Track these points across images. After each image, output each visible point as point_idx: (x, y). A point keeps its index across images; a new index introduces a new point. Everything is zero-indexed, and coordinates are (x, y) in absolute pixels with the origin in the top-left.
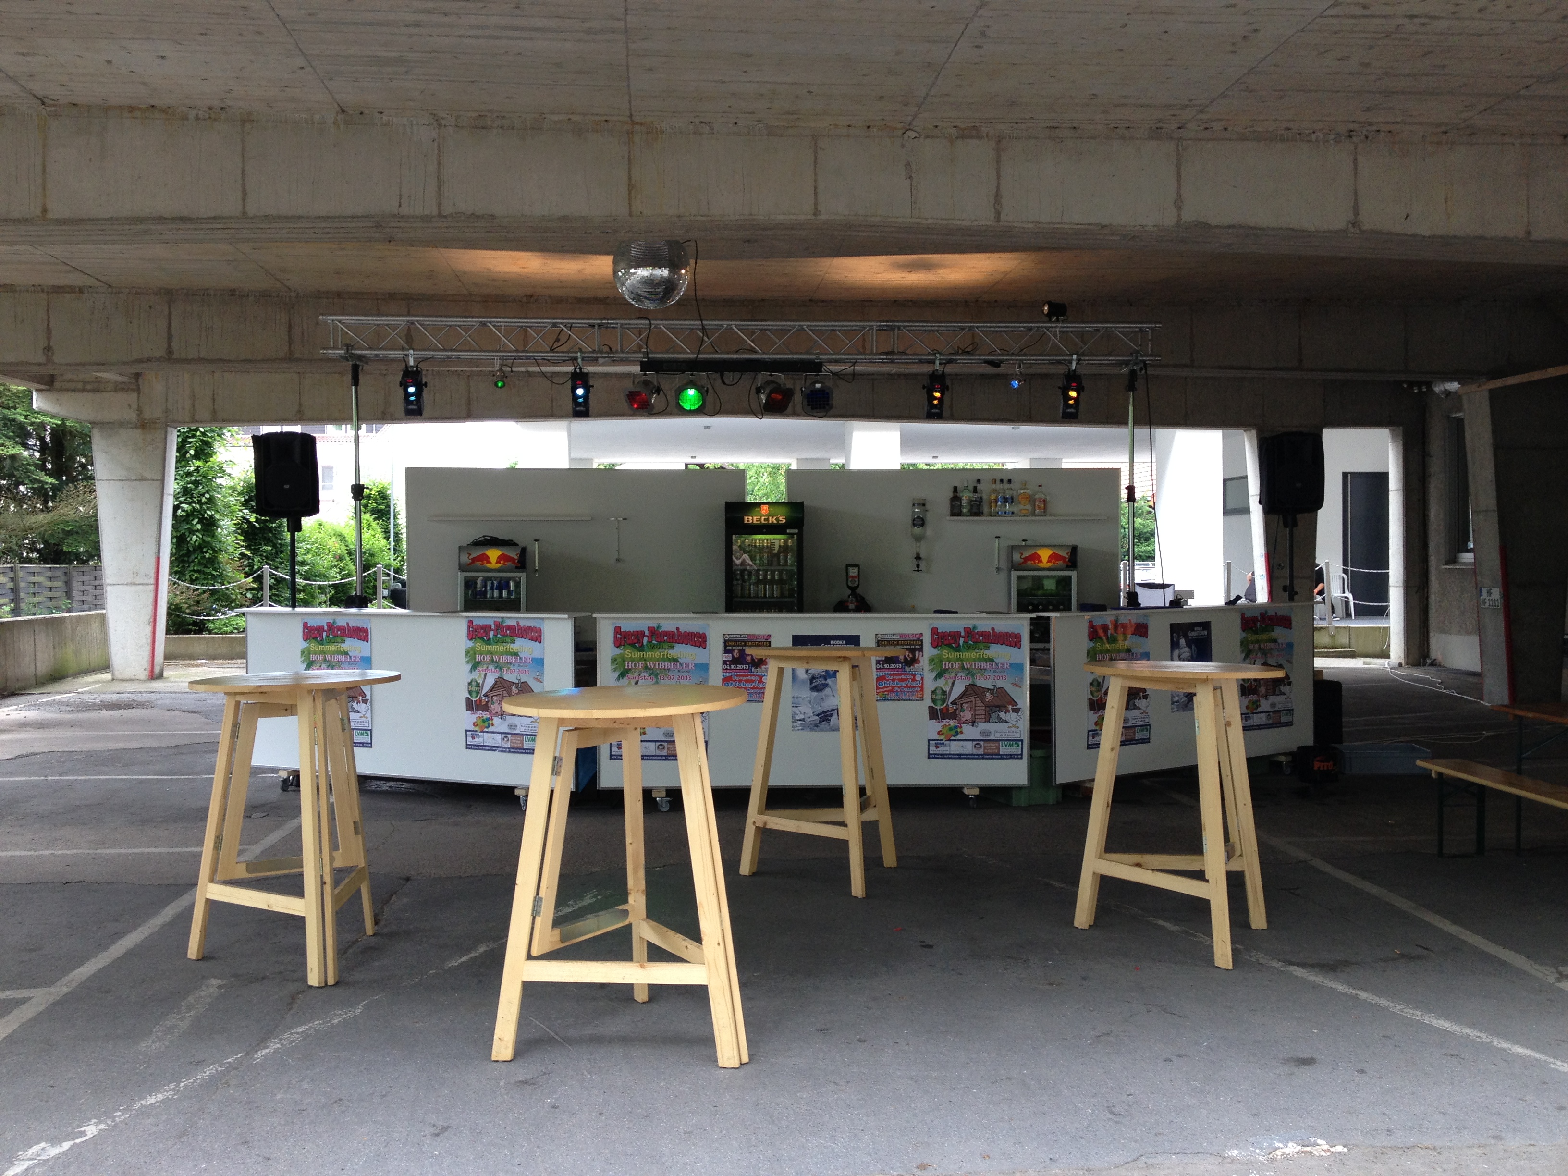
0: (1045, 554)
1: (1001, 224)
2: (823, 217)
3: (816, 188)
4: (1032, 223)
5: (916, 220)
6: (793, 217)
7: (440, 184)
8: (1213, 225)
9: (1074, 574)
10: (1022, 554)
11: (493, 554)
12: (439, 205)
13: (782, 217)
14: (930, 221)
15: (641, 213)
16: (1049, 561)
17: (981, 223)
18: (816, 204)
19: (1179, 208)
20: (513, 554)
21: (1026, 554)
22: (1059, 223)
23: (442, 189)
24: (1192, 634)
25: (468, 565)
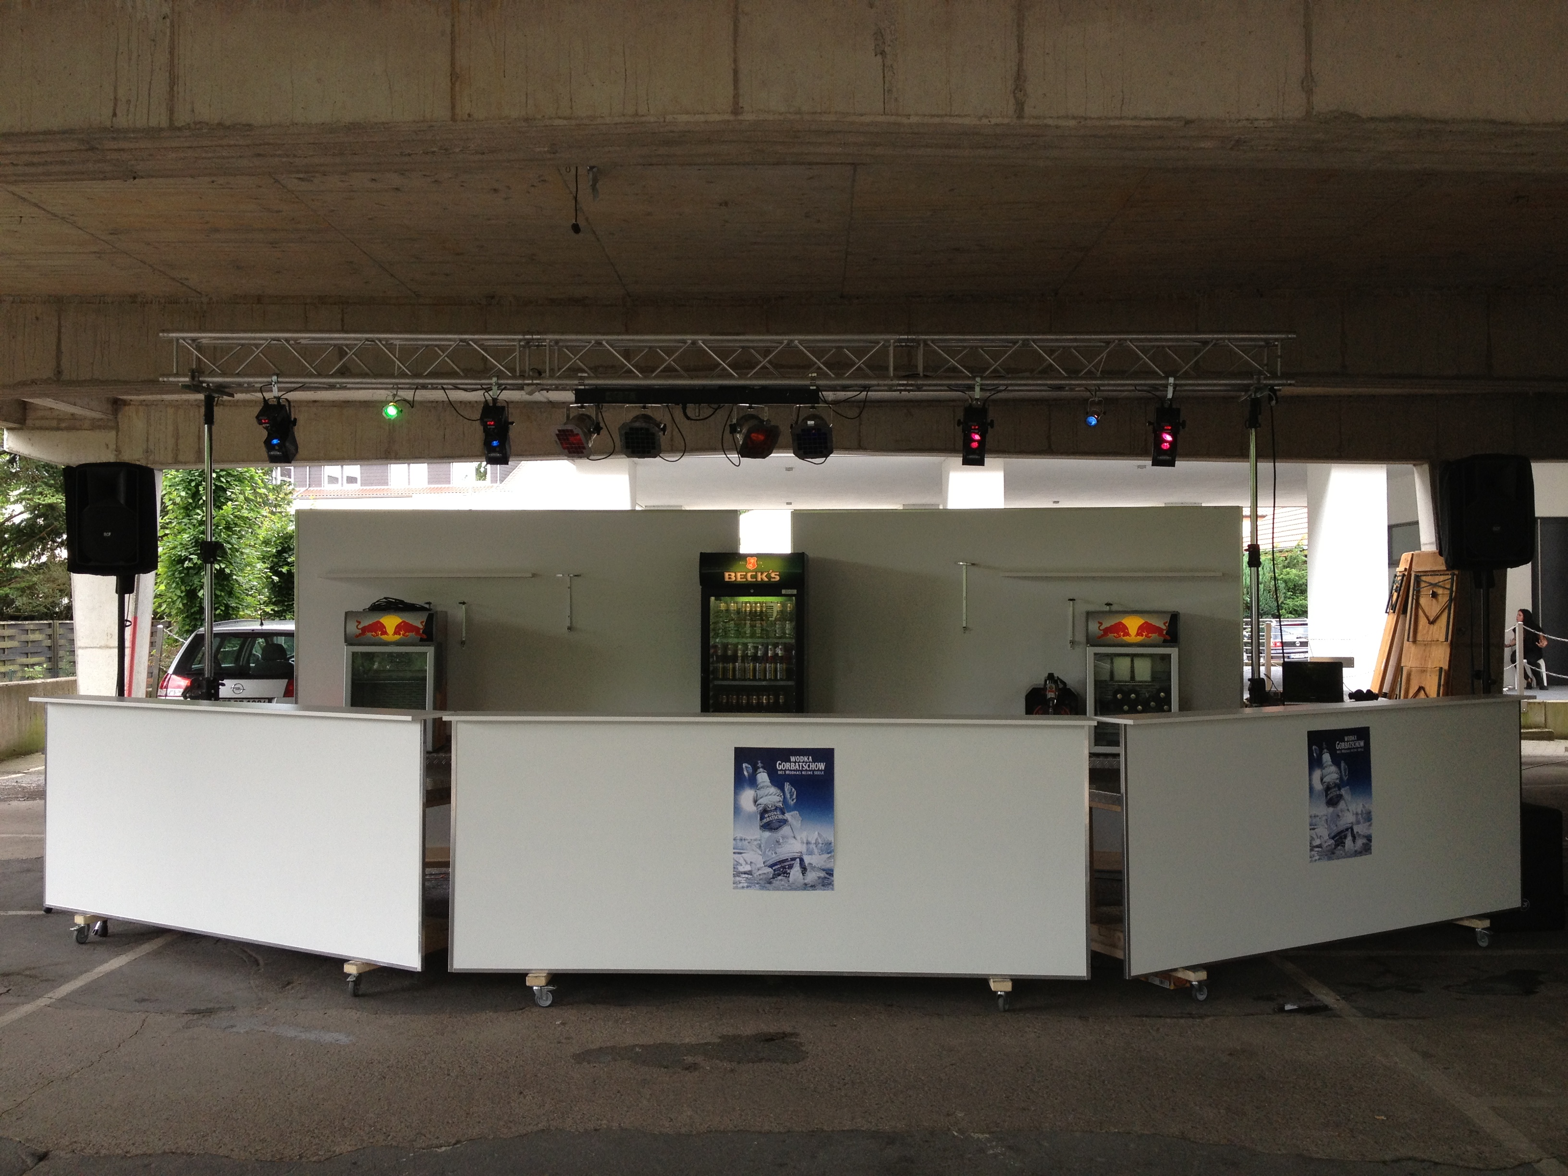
0: (1133, 624)
1: (1025, 121)
2: (748, 117)
3: (736, 72)
4: (1074, 118)
5: (892, 119)
6: (702, 118)
7: (173, 81)
8: (1364, 116)
9: (1174, 652)
10: (1101, 624)
11: (391, 622)
12: (171, 111)
13: (684, 118)
14: (914, 119)
15: (469, 115)
16: (1138, 634)
17: (994, 121)
18: (736, 96)
19: (1309, 92)
20: (417, 621)
21: (1108, 623)
22: (1117, 118)
23: (175, 88)
24: (1341, 746)
25: (357, 636)
